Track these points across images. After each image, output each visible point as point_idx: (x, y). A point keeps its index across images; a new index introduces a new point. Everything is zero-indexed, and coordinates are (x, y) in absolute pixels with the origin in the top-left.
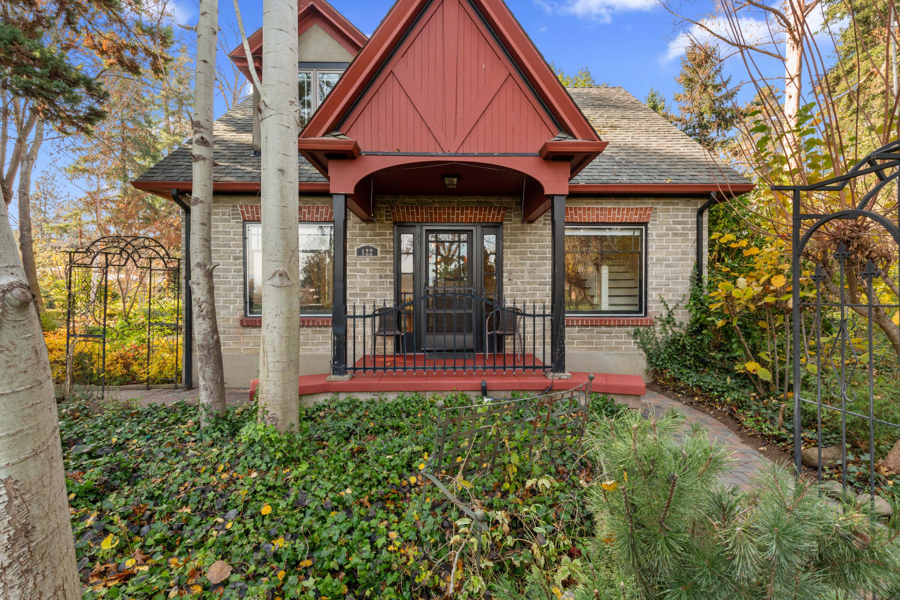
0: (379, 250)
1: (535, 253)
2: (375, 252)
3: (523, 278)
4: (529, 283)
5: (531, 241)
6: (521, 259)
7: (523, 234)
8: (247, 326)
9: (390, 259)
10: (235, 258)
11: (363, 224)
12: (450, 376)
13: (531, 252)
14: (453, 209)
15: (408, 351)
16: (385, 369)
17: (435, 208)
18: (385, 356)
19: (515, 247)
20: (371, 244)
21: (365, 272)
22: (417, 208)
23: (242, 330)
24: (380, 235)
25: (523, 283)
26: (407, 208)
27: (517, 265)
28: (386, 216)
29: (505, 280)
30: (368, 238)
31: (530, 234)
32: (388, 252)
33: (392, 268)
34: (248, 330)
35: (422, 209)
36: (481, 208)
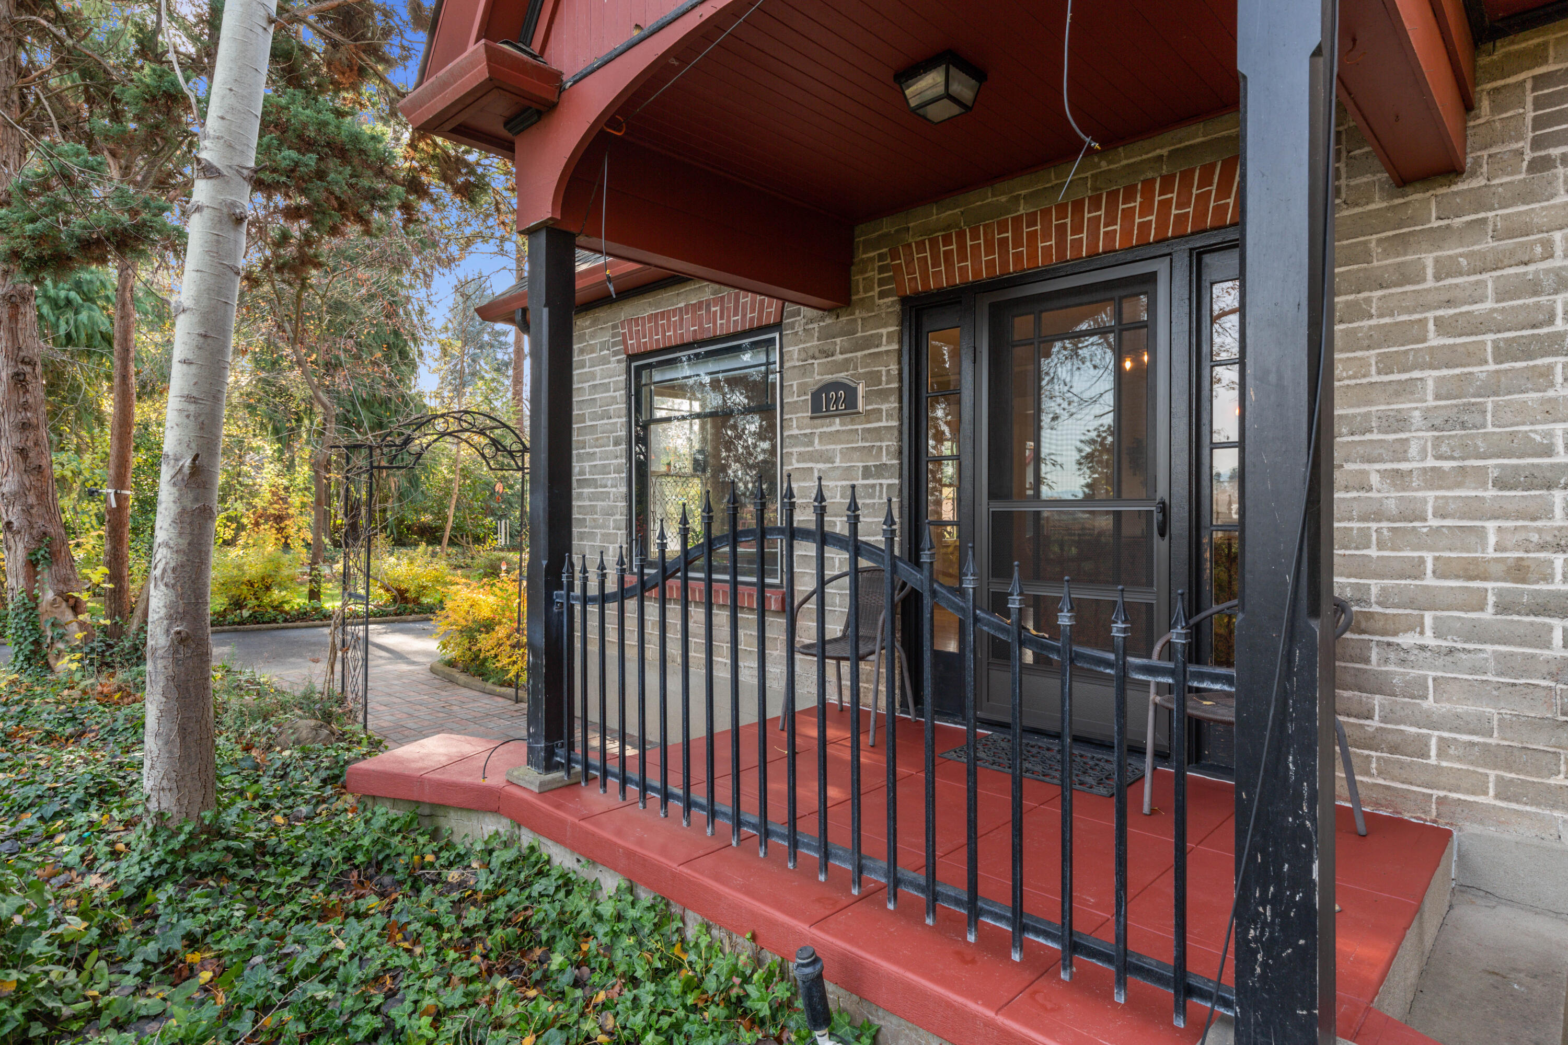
0: (861, 390)
1: (1478, 326)
2: (851, 401)
3: (1400, 451)
4: (1434, 478)
5: (1444, 270)
6: (1386, 366)
7: (1402, 243)
9: (889, 416)
11: (828, 321)
13: (1442, 326)
17: (1017, 220)
20: (841, 376)
21: (830, 460)
22: (961, 235)
25: (1398, 478)
26: (934, 243)
28: (881, 282)
30: (839, 357)
31: (1438, 237)
32: (883, 395)
33: (894, 444)
35: (974, 236)
36: (1187, 177)
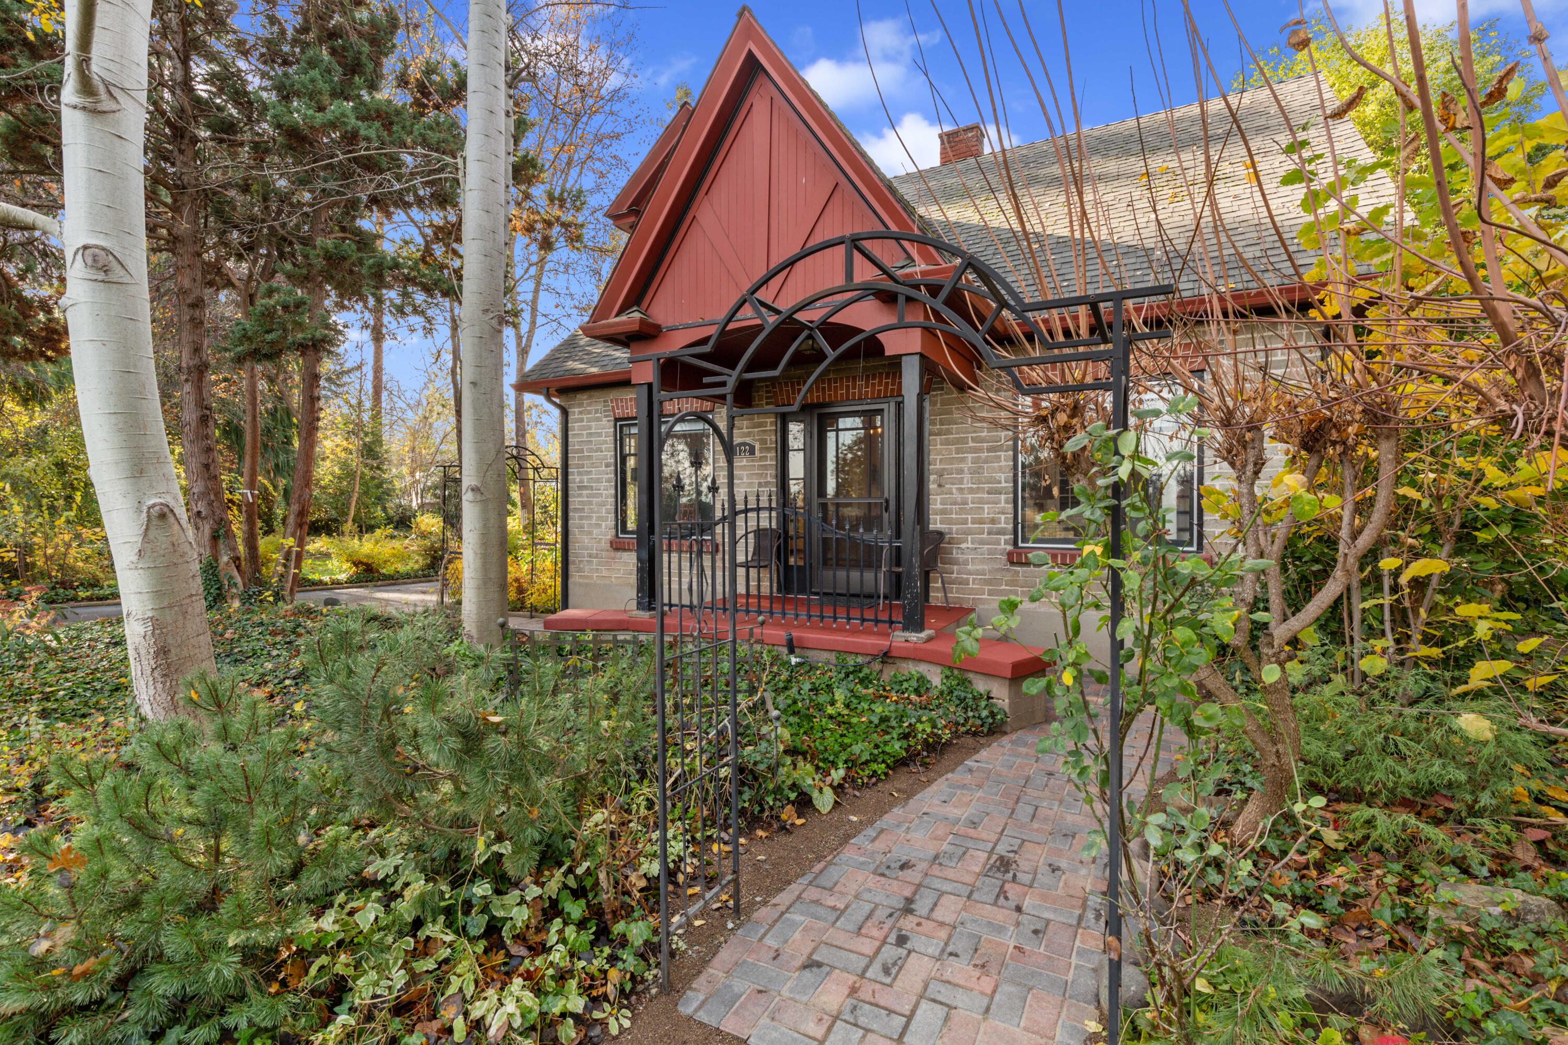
0: (757, 446)
1: (982, 440)
2: (752, 451)
3: (961, 481)
4: (971, 491)
6: (958, 451)
8: (617, 549)
9: (771, 458)
10: (607, 466)
12: (827, 629)
13: (974, 440)
14: (854, 379)
15: (800, 592)
16: (748, 612)
18: (759, 597)
19: (949, 432)
20: (747, 441)
21: (741, 479)
23: (613, 554)
24: (760, 425)
25: (961, 490)
26: (793, 382)
27: (951, 461)
28: (765, 396)
29: (933, 487)
30: (745, 431)
32: (768, 449)
33: (774, 471)
34: (619, 554)
